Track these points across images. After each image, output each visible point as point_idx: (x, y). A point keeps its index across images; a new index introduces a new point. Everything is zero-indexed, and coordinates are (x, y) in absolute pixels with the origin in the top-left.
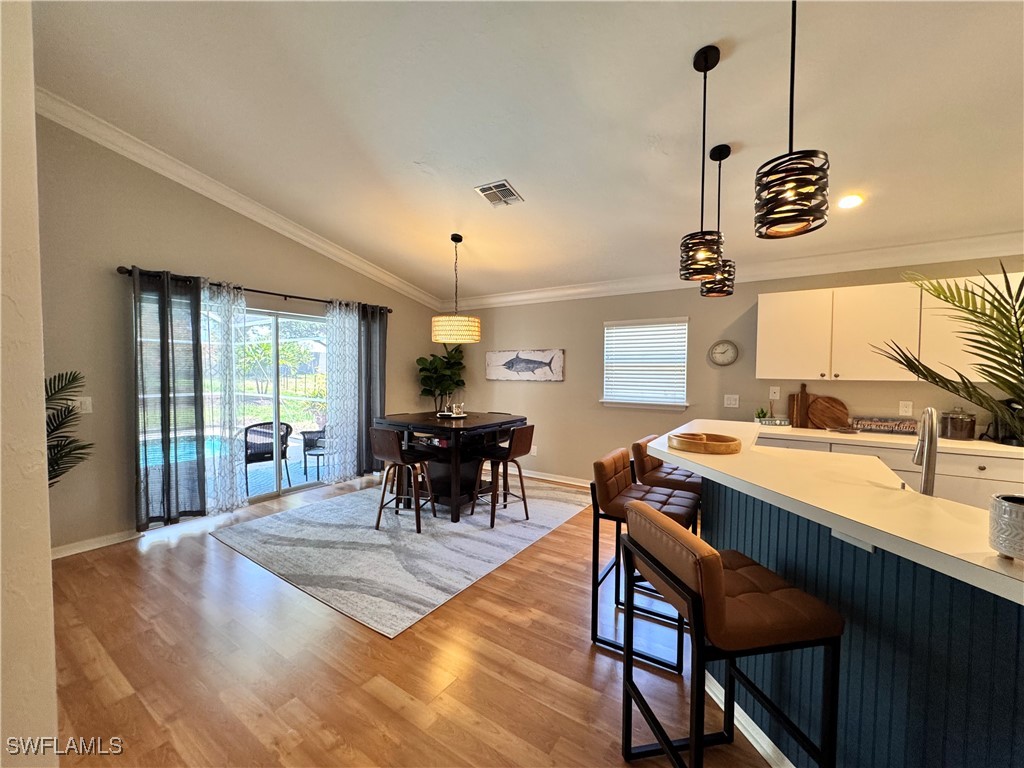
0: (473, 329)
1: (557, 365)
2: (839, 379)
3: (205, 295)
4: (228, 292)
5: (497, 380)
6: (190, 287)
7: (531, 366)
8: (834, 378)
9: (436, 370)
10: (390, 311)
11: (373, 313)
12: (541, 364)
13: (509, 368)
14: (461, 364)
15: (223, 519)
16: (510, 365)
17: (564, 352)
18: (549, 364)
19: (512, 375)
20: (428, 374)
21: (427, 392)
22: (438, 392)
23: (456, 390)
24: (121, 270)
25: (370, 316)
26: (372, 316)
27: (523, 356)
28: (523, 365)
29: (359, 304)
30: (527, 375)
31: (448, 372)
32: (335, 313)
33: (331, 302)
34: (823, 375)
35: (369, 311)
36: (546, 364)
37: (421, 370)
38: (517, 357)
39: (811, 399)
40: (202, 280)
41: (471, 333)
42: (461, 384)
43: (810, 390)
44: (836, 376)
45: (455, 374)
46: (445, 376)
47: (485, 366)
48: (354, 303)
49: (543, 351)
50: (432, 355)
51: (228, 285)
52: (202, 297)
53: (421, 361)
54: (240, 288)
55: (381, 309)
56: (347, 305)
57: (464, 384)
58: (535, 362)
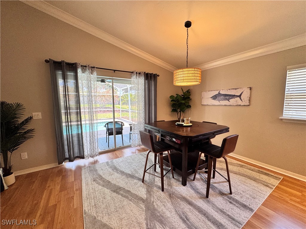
0: (197, 75)
1: (245, 96)
3: (79, 71)
4: (89, 69)
5: (207, 105)
6: (73, 67)
7: (228, 97)
9: (178, 101)
10: (158, 76)
11: (151, 77)
12: (234, 96)
13: (214, 99)
14: (190, 98)
15: (91, 160)
16: (215, 97)
17: (251, 89)
18: (240, 96)
19: (216, 102)
20: (175, 103)
21: (174, 110)
22: (179, 110)
23: (187, 109)
24: (47, 61)
25: (149, 78)
26: (150, 78)
27: (222, 92)
28: (222, 97)
29: (145, 73)
30: (226, 102)
31: (183, 102)
32: (134, 77)
33: (133, 72)
35: (149, 75)
36: (237, 96)
37: (172, 101)
38: (219, 93)
40: (78, 64)
41: (195, 78)
42: (189, 107)
45: (187, 102)
46: (182, 103)
47: (201, 99)
48: (142, 72)
49: (236, 89)
50: (176, 94)
51: (88, 66)
52: (78, 71)
53: (172, 97)
54: (94, 67)
55: (154, 75)
56: (140, 73)
57: (191, 107)
58: (230, 95)
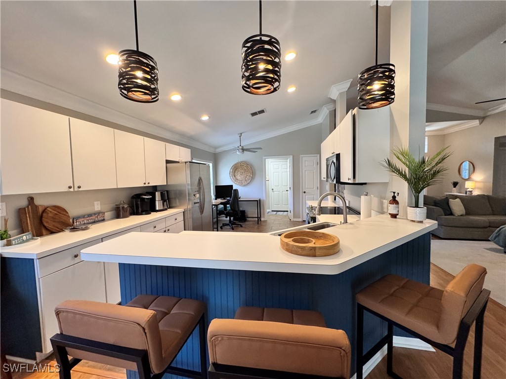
2: (80, 189)
8: (76, 189)
34: (70, 187)
39: (41, 210)
43: (38, 202)
44: (79, 187)
